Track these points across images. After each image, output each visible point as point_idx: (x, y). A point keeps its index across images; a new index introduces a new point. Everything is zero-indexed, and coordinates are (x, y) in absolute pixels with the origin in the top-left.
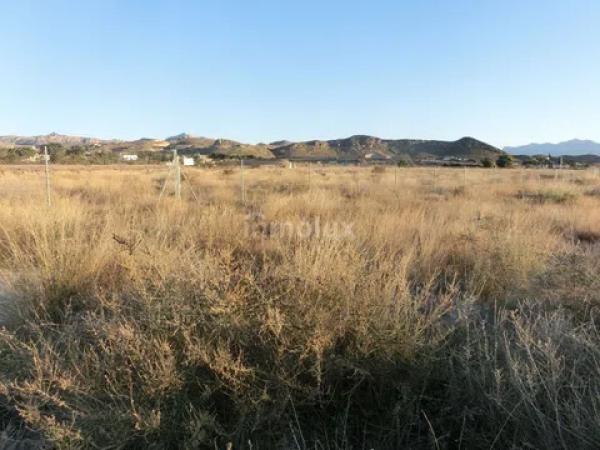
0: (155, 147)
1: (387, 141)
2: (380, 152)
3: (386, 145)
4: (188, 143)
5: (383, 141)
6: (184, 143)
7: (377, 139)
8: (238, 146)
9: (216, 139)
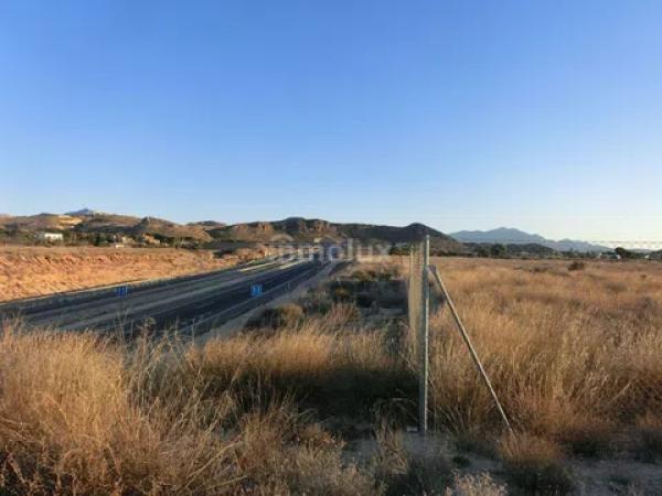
0: (62, 225)
1: (336, 225)
2: (328, 236)
3: (335, 228)
4: (107, 221)
5: (332, 225)
6: (100, 221)
7: (325, 223)
8: (171, 225)
9: (143, 217)
